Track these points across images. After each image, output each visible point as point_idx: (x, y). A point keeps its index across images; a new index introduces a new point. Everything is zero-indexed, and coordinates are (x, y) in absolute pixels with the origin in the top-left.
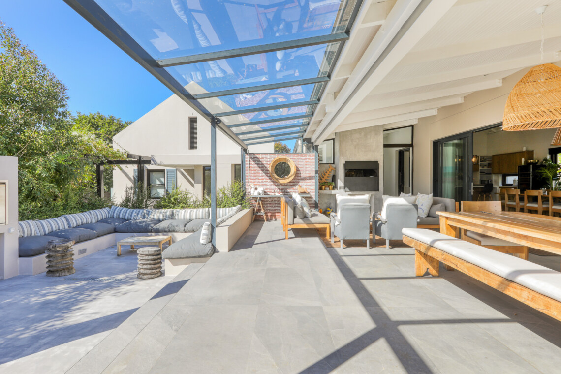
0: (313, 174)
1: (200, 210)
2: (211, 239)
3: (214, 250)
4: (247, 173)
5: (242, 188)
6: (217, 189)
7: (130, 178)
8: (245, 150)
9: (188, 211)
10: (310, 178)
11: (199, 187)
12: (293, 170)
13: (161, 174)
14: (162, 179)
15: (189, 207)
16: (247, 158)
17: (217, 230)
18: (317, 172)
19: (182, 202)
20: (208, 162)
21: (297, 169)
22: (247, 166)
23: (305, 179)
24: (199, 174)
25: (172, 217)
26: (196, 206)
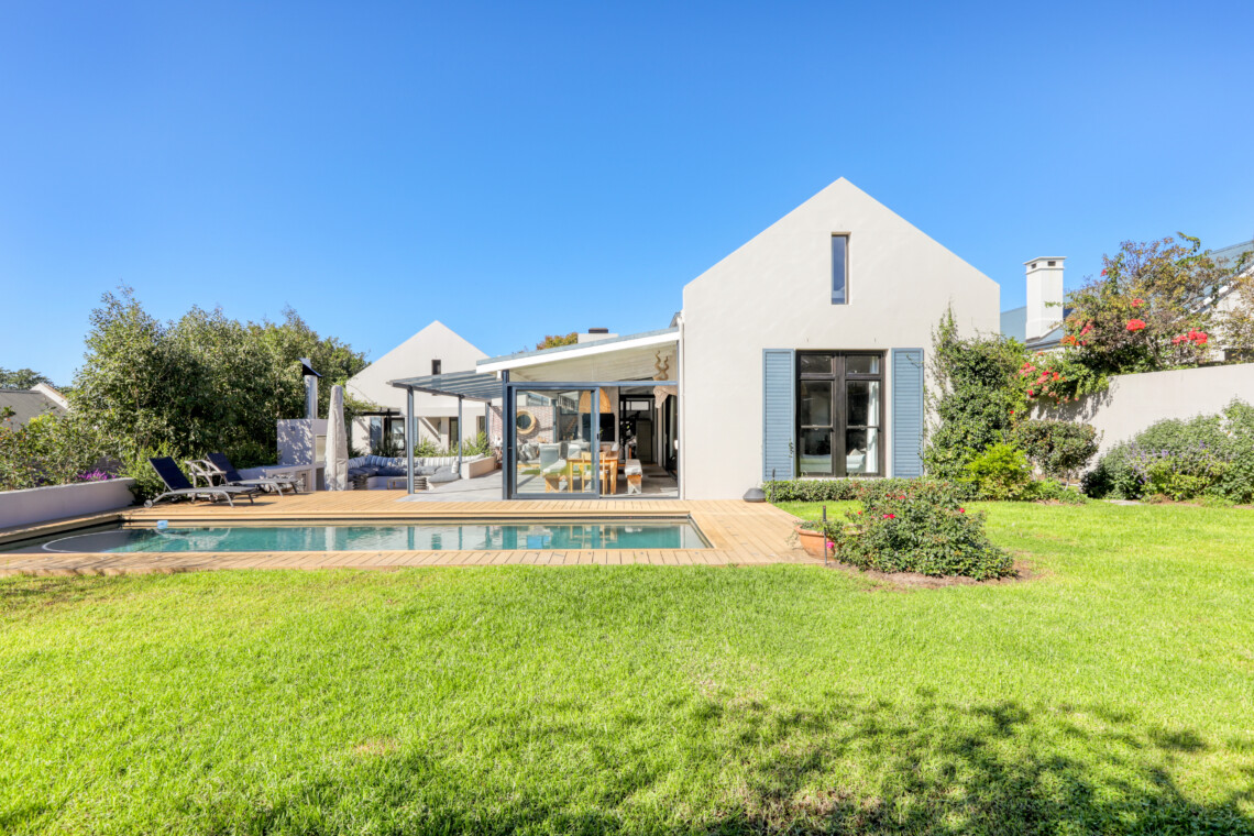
0: (551, 425)
1: (448, 459)
2: (459, 471)
3: (460, 477)
4: (491, 424)
5: (486, 438)
6: (463, 441)
7: (364, 428)
8: (490, 404)
9: (437, 459)
10: (549, 429)
11: (445, 438)
12: (533, 422)
13: (400, 422)
14: (401, 429)
15: (437, 455)
16: (491, 411)
17: (462, 465)
18: (555, 423)
19: (432, 452)
20: (456, 414)
21: (537, 421)
22: (491, 418)
23: (545, 429)
24: (446, 425)
25: (422, 463)
26: (443, 454)
